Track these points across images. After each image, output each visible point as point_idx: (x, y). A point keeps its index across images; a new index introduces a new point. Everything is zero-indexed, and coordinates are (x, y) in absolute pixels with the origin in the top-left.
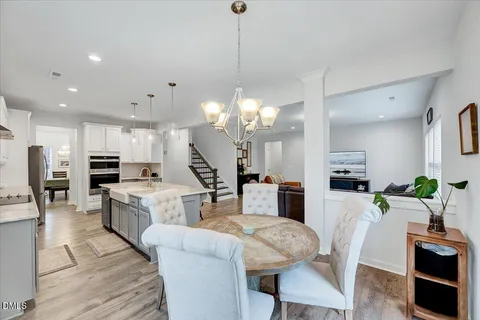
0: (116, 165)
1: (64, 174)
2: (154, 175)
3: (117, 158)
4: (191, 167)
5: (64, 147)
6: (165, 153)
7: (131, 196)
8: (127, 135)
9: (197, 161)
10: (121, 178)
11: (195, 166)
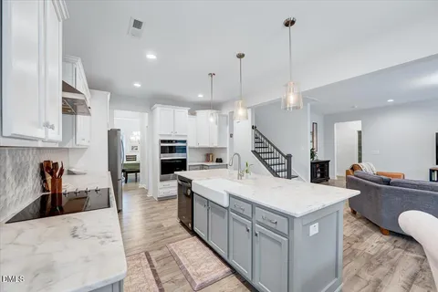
0: (184, 150)
1: (134, 158)
2: (219, 160)
3: (185, 142)
4: (254, 152)
5: (135, 133)
6: (231, 136)
7: (231, 196)
8: (192, 118)
9: (260, 145)
10: (188, 164)
11: (258, 150)
